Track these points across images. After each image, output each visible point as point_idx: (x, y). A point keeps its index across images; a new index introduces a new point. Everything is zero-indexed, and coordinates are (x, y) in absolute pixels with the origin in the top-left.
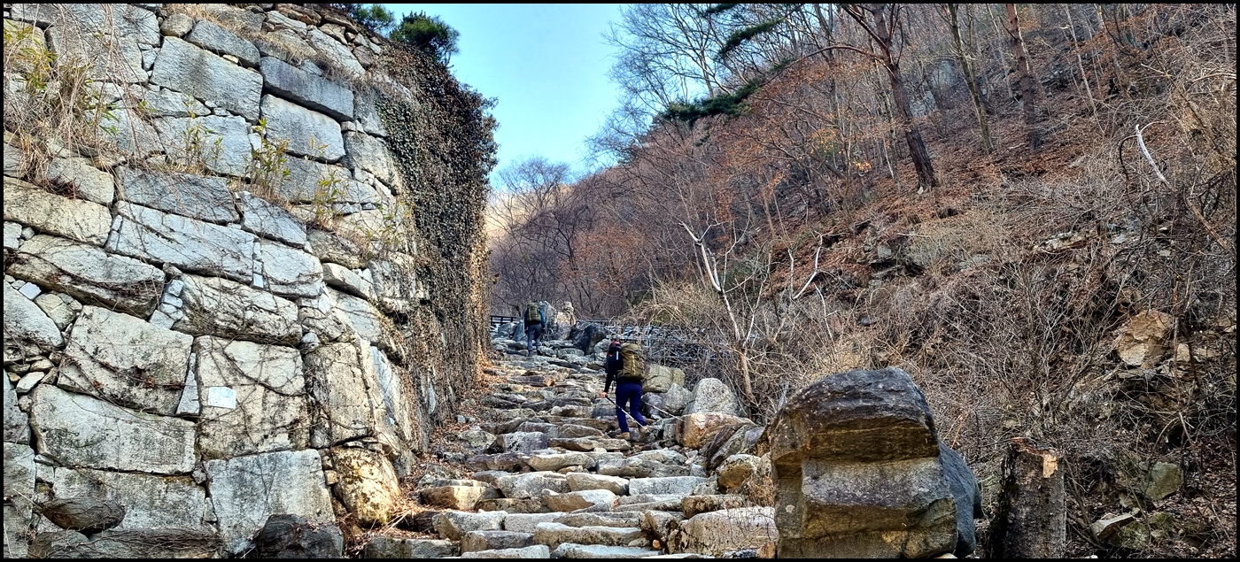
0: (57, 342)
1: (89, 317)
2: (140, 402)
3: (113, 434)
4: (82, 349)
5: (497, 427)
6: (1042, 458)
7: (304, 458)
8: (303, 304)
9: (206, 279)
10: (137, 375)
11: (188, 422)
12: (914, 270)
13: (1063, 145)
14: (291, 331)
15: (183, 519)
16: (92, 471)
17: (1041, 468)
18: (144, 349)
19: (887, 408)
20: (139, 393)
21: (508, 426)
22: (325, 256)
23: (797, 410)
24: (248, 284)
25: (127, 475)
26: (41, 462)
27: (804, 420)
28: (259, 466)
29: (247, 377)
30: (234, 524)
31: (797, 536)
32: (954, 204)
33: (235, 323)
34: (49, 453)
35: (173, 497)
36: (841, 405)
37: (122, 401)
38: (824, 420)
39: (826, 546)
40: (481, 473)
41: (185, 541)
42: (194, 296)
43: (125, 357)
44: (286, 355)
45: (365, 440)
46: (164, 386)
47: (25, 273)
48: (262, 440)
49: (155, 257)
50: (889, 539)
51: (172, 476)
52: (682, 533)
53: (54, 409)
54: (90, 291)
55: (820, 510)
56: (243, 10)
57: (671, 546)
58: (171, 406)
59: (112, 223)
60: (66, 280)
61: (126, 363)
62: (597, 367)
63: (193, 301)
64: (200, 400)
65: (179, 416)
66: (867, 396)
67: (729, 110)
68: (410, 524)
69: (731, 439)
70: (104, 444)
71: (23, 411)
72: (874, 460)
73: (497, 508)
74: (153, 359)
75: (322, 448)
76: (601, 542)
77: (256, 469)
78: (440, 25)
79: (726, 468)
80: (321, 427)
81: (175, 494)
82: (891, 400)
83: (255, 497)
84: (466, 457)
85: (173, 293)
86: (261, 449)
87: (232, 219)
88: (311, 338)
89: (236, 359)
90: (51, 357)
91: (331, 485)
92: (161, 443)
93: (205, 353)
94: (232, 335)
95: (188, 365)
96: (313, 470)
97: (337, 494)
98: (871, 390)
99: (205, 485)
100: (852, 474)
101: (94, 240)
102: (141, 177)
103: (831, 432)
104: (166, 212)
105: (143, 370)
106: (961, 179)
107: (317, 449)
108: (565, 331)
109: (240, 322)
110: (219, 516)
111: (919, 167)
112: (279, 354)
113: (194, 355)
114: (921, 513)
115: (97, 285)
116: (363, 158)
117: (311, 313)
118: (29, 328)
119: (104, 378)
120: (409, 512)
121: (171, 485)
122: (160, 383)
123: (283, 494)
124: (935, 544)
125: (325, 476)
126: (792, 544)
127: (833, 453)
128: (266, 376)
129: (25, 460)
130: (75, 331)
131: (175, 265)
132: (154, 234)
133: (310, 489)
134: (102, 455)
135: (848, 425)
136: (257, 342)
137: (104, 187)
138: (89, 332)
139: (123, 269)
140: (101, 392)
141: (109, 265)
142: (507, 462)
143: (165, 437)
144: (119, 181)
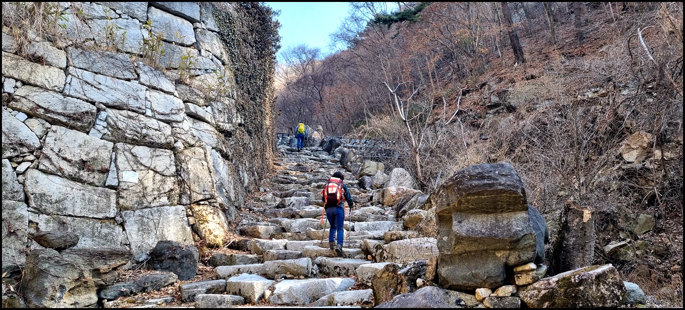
0: (37, 145)
1: (55, 132)
2: (85, 179)
3: (71, 197)
4: (52, 150)
5: (281, 194)
6: (583, 213)
7: (176, 210)
8: (174, 126)
9: (120, 111)
10: (83, 164)
11: (112, 190)
12: (511, 109)
13: (595, 39)
14: (168, 140)
15: (111, 243)
16: (60, 217)
17: (582, 217)
18: (86, 150)
19: (500, 184)
20: (84, 174)
21: (288, 193)
22: (186, 99)
23: (450, 186)
24: (143, 114)
25: (79, 218)
26: (31, 211)
27: (454, 191)
29: (144, 166)
30: (139, 245)
31: (449, 253)
32: (534, 72)
33: (136, 136)
34: (35, 206)
35: (105, 231)
36: (475, 183)
37: (75, 179)
39: (465, 259)
40: (273, 219)
41: (113, 254)
42: (113, 120)
43: (77, 154)
44: (165, 154)
45: (210, 201)
46: (98, 171)
47: (18, 107)
48: (153, 200)
49: (91, 99)
50: (499, 255)
51: (104, 219)
52: (384, 251)
53: (37, 182)
54: (55, 117)
55: (462, 239)
57: (378, 258)
58: (102, 181)
59: (66, 79)
60: (41, 111)
61: (76, 157)
62: (336, 162)
63: (113, 123)
64: (118, 178)
65: (106, 187)
66: (489, 178)
67: (410, 19)
68: (234, 246)
69: (410, 201)
70: (66, 202)
71: (20, 183)
72: (492, 213)
73: (283, 238)
74: (91, 155)
75: (186, 205)
77: (150, 216)
79: (408, 217)
80: (185, 193)
81: (106, 229)
82: (503, 180)
83: (150, 231)
84: (265, 210)
85: (101, 119)
86: (152, 205)
87: (133, 77)
88: (179, 145)
89: (137, 156)
90: (34, 154)
91: (191, 225)
92: (97, 202)
93: (120, 152)
94: (135, 142)
95: (111, 159)
96: (182, 217)
97: (195, 230)
98: (492, 174)
99: (122, 225)
100: (480, 220)
101: (56, 88)
102: (81, 53)
103: (469, 197)
104: (96, 73)
105: (86, 161)
106: (538, 59)
107: (184, 205)
109: (139, 135)
110: (130, 241)
111: (515, 52)
112: (161, 153)
113: (114, 153)
114: (518, 241)
115: (59, 114)
116: (206, 44)
117: (178, 130)
118: (22, 138)
119: (65, 165)
120: (234, 240)
121: (104, 224)
122: (96, 168)
123: (165, 230)
124: (524, 258)
125: (188, 220)
126: (446, 258)
127: (470, 209)
128: (155, 165)
129: (23, 210)
130: (48, 140)
131: (102, 103)
132: (90, 86)
133: (180, 227)
134: (65, 208)
135: (479, 194)
136: (149, 147)
137: (60, 59)
138: (55, 140)
139: (73, 105)
140: (63, 173)
141: (65, 102)
142: (288, 213)
143: (100, 198)
144: (69, 55)
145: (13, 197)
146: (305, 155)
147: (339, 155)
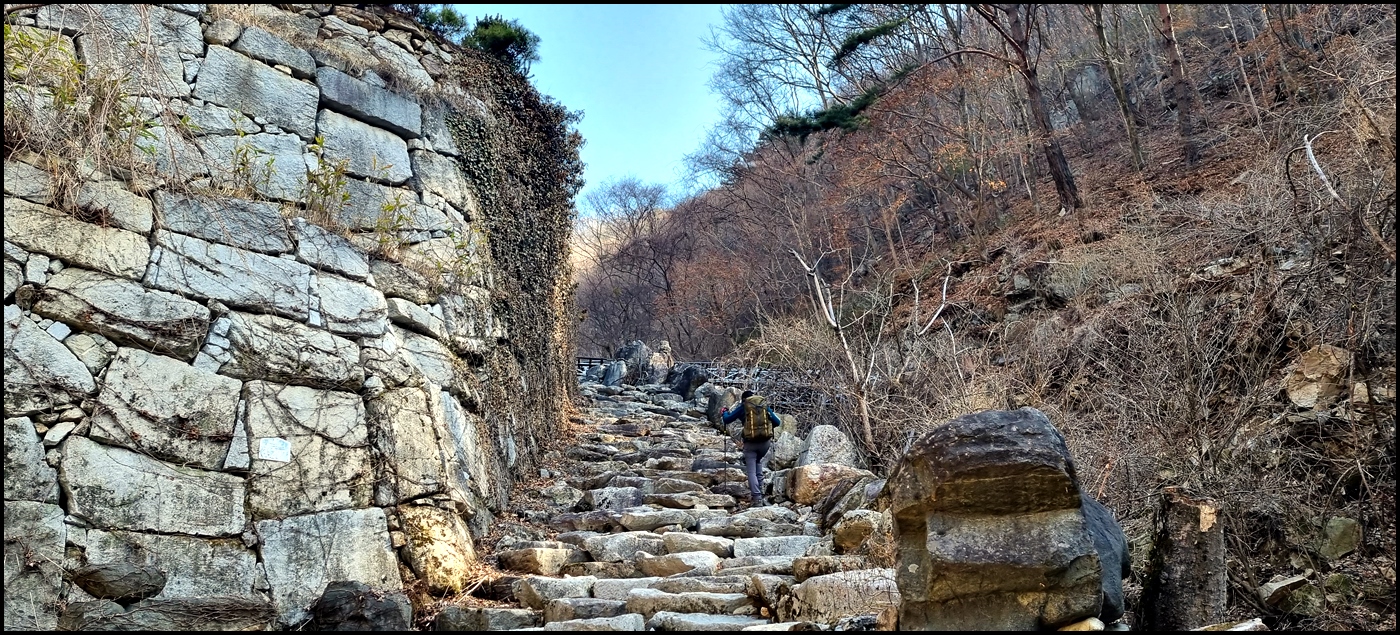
0: (89, 388)
1: (125, 360)
2: (182, 455)
3: (153, 492)
4: (117, 397)
5: (585, 482)
6: (1198, 512)
7: (367, 518)
8: (366, 345)
9: (257, 317)
10: (180, 425)
11: (237, 478)
12: (1055, 302)
13: (1223, 159)
14: (352, 374)
15: (232, 586)
16: (129, 534)
17: (1198, 521)
18: (187, 395)
19: (1022, 454)
20: (181, 446)
21: (598, 481)
22: (390, 290)
23: (920, 458)
24: (304, 321)
25: (168, 537)
26: (71, 524)
27: (928, 468)
29: (303, 427)
30: (288, 592)
31: (922, 599)
32: (1101, 227)
33: (289, 366)
34: (81, 513)
35: (221, 562)
36: (969, 451)
37: (163, 455)
38: (950, 468)
39: (954, 610)
40: (567, 534)
41: (233, 611)
42: (243, 335)
43: (166, 404)
44: (347, 402)
45: (436, 498)
46: (210, 438)
47: (53, 311)
48: (320, 498)
49: (199, 293)
51: (219, 538)
52: (794, 599)
53: (86, 463)
54: (127, 331)
55: (947, 569)
56: (297, 15)
57: (781, 613)
58: (217, 460)
59: (151, 253)
60: (99, 319)
61: (167, 412)
62: (697, 415)
63: (241, 341)
64: (250, 452)
65: (226, 471)
66: (999, 440)
67: (845, 124)
68: (486, 592)
69: (849, 494)
70: (143, 502)
71: (51, 466)
72: (1008, 513)
73: (585, 572)
74: (197, 407)
75: (388, 506)
76: (703, 610)
77: (313, 531)
78: (518, 30)
79: (843, 526)
80: (386, 482)
81: (222, 559)
82: (1027, 445)
83: (313, 562)
84: (550, 516)
85: (219, 332)
86: (319, 507)
87: (285, 249)
88: (376, 382)
89: (290, 406)
90: (82, 406)
91: (398, 548)
92: (207, 502)
93: (255, 399)
94: (286, 379)
95: (237, 413)
96: (378, 531)
97: (405, 558)
98: (1004, 433)
99: (256, 549)
100: (983, 528)
101: (130, 273)
102: (182, 202)
103: (959, 481)
104: (211, 242)
105: (187, 420)
106: (1107, 200)
107: (382, 507)
108: (661, 374)
109: (294, 365)
110: (271, 583)
111: (1060, 186)
112: (338, 401)
113: (243, 402)
114: (1062, 571)
115: (135, 324)
116: (433, 180)
117: (374, 354)
118: (58, 373)
119: (143, 429)
120: (486, 578)
121: (218, 549)
122: (205, 434)
123: (344, 558)
124: (1077, 607)
125: (391, 538)
126: (916, 610)
127: (961, 505)
128: (324, 425)
129: (54, 521)
130: (110, 376)
131: (222, 301)
132: (197, 267)
133: (373, 553)
134: (141, 516)
135: (978, 473)
136: (313, 387)
137: (140, 214)
138: (125, 377)
139: (163, 306)
140: (139, 444)
141: (148, 301)
142: (597, 521)
143: (211, 495)
144: (158, 208)
145: (36, 495)
146: (635, 401)
147: (704, 400)
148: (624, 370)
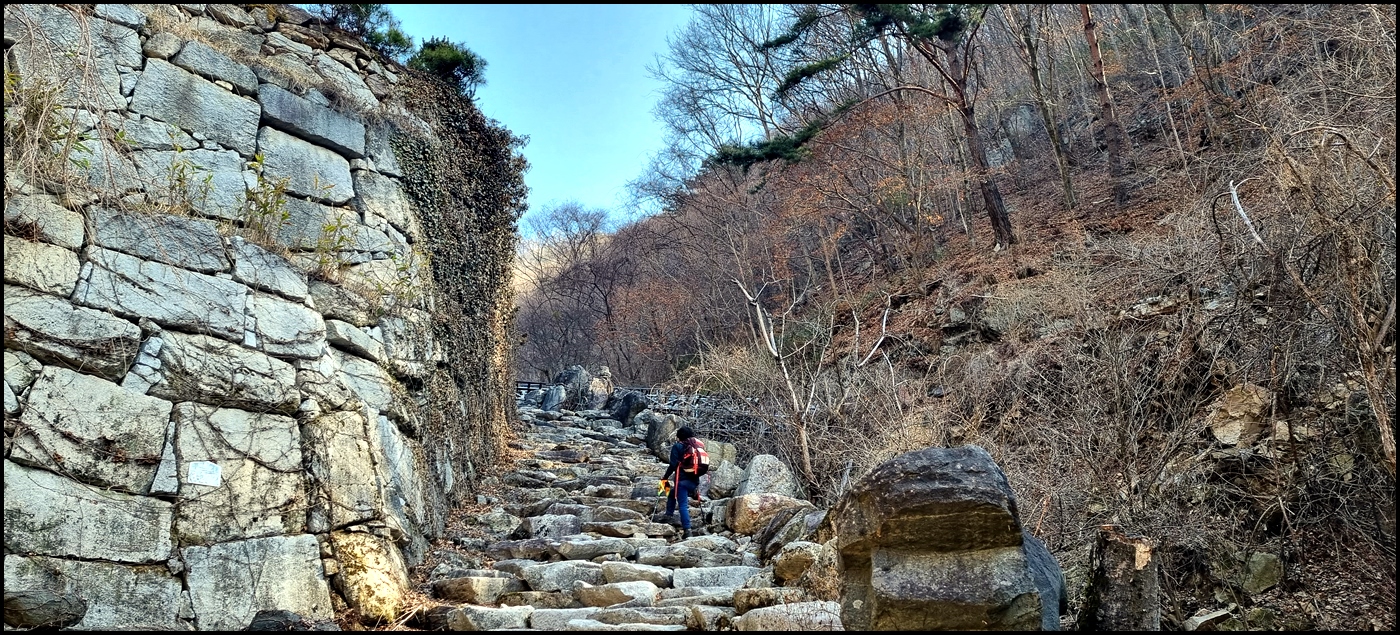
0: (10, 408)
1: (50, 379)
2: (106, 478)
3: (75, 516)
4: (40, 417)
5: (523, 509)
6: (1134, 550)
7: (299, 544)
8: (302, 367)
9: (190, 336)
10: (105, 448)
11: (164, 502)
12: (990, 336)
13: (1150, 200)
14: (287, 397)
15: (155, 615)
16: (48, 559)
17: (1133, 559)
18: (115, 416)
19: (966, 491)
20: (107, 469)
21: (536, 508)
22: (329, 311)
23: (867, 493)
24: (239, 342)
25: (90, 563)
27: (873, 504)
28: (247, 554)
29: (235, 450)
30: (215, 621)
32: (1035, 263)
33: (222, 388)
35: (144, 589)
36: (916, 487)
37: (87, 478)
40: (504, 562)
42: (175, 356)
43: (92, 425)
44: (281, 425)
45: (371, 524)
46: (137, 461)
48: (251, 524)
49: (130, 311)
51: (143, 565)
54: (53, 349)
55: (892, 606)
56: (240, 30)
58: (144, 484)
59: (81, 270)
60: (24, 336)
61: (92, 433)
62: (637, 441)
63: (173, 361)
64: (178, 477)
65: (152, 495)
66: (944, 477)
67: (788, 155)
68: (419, 622)
69: (788, 524)
70: (64, 527)
72: (952, 550)
73: (523, 602)
74: (124, 429)
75: (320, 533)
77: (243, 558)
78: (465, 53)
79: (784, 558)
80: (319, 508)
81: (146, 586)
82: (971, 483)
83: (241, 591)
84: (487, 544)
85: (150, 352)
86: (249, 533)
87: (221, 268)
88: (312, 406)
89: (222, 429)
91: (330, 576)
92: (131, 527)
93: (185, 421)
94: (218, 401)
95: (166, 435)
96: (310, 558)
97: (337, 586)
98: (949, 470)
99: (182, 577)
100: (927, 565)
101: (58, 290)
102: (116, 218)
103: (904, 518)
104: (145, 259)
105: (113, 442)
106: (1041, 236)
107: (315, 534)
109: (228, 386)
110: (197, 612)
111: (995, 222)
112: (272, 424)
113: (173, 424)
114: (1005, 608)
115: (61, 342)
116: (375, 201)
117: (311, 376)
119: (66, 450)
120: (420, 607)
121: (142, 576)
122: (132, 456)
123: (274, 587)
125: (323, 565)
127: (906, 541)
128: (257, 449)
130: (34, 395)
131: (154, 320)
132: (129, 285)
133: (305, 581)
134: (61, 541)
135: (923, 510)
136: (247, 410)
137: (72, 229)
138: (50, 397)
139: (92, 324)
140: (62, 466)
141: (76, 318)
142: (534, 549)
143: (136, 520)
144: (90, 223)
146: (574, 426)
147: (644, 427)
148: (563, 395)
